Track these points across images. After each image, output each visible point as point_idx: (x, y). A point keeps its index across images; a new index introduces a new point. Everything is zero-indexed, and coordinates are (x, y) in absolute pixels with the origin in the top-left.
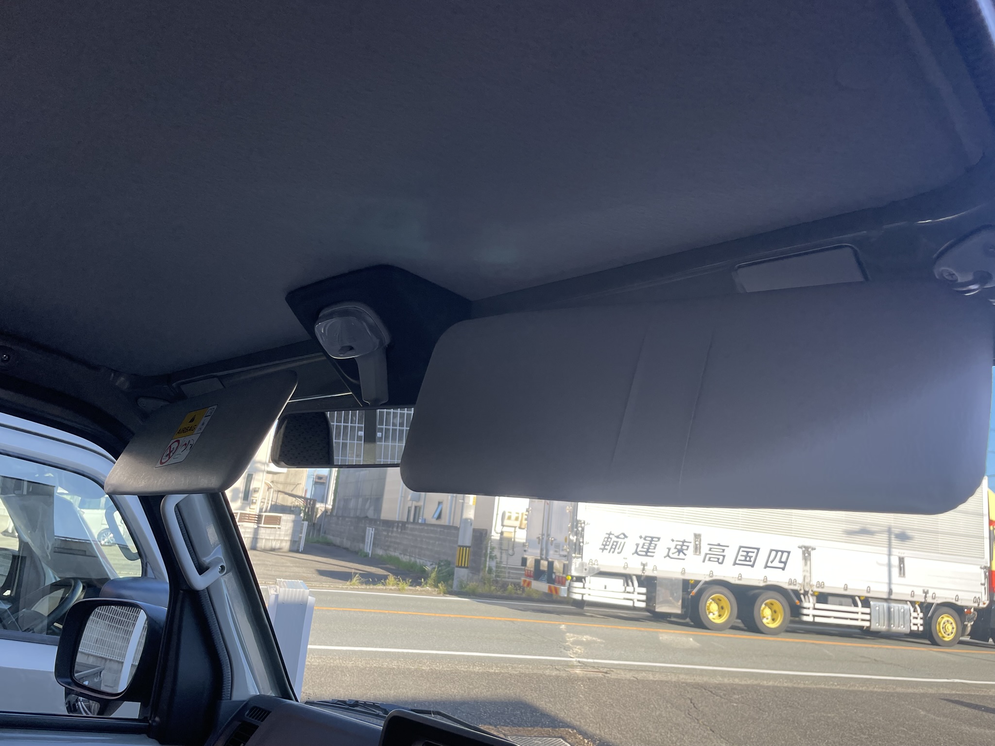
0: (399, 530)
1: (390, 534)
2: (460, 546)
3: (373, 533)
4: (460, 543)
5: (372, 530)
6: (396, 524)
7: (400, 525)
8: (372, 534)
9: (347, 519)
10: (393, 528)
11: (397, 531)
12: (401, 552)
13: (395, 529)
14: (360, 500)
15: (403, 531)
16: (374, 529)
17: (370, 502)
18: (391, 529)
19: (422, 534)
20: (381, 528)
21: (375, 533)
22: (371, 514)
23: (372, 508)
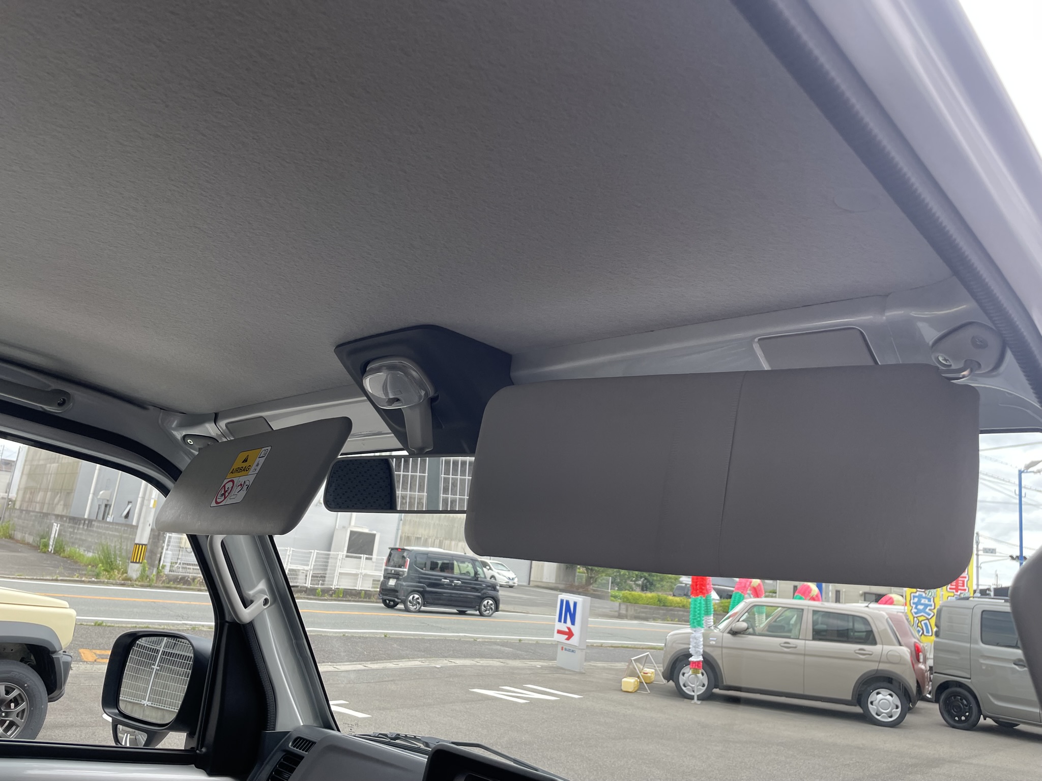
0: (86, 527)
1: (76, 531)
2: (136, 544)
3: (58, 529)
4: (137, 542)
5: (57, 526)
6: (83, 522)
7: (87, 522)
8: (56, 530)
9: (32, 513)
10: (79, 525)
11: (83, 528)
12: (85, 549)
13: (81, 526)
14: (49, 494)
15: (89, 528)
16: (59, 525)
17: (60, 497)
18: (77, 526)
19: (107, 532)
20: (66, 524)
21: (59, 530)
22: (59, 510)
23: (62, 503)
